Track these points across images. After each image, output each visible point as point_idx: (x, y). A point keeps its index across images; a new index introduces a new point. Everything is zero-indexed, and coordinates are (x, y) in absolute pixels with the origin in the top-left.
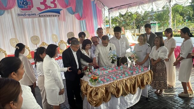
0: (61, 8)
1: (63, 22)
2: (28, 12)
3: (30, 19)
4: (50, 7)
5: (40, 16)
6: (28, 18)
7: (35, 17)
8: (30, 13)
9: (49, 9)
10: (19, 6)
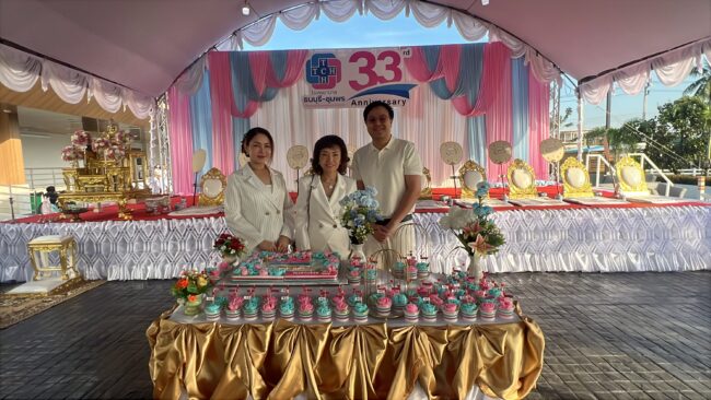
0: (415, 82)
1: (415, 121)
2: (327, 93)
3: (330, 111)
4: (382, 80)
5: (354, 103)
6: (326, 107)
7: (343, 106)
8: (332, 96)
9: (379, 85)
10: (309, 80)
